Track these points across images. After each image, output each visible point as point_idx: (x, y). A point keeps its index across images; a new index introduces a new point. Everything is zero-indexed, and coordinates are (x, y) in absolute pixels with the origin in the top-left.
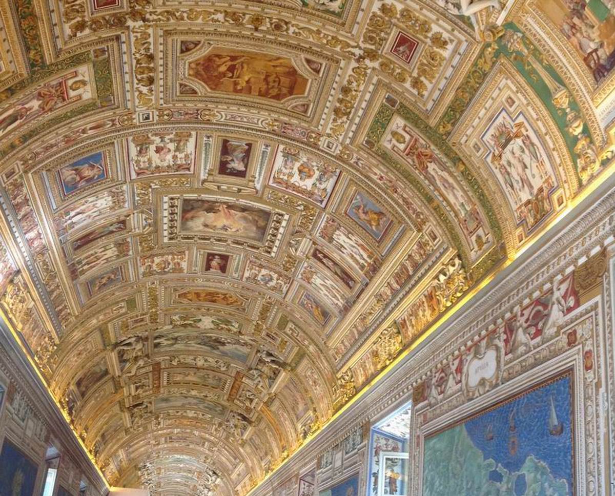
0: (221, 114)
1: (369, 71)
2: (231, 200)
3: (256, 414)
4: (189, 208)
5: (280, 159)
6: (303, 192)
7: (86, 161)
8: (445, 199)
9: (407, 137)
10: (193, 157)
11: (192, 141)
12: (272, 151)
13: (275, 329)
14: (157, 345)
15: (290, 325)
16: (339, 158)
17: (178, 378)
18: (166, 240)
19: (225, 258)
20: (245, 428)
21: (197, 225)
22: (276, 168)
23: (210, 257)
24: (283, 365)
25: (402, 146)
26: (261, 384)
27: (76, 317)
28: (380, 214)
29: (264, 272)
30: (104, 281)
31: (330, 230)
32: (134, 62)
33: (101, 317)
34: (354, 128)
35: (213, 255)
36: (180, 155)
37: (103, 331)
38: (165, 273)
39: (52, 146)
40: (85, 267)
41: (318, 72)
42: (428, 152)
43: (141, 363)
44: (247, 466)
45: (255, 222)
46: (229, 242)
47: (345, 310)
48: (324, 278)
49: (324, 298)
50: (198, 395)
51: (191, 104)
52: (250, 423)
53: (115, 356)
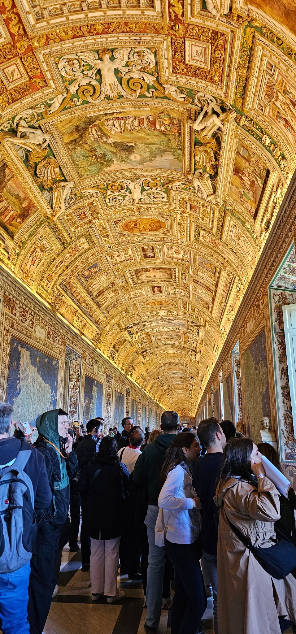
0: (137, 239)
1: (186, 217)
2: (153, 267)
3: (198, 349)
4: (137, 272)
5: (166, 250)
6: (180, 259)
7: (92, 267)
8: (229, 259)
9: (208, 237)
10: (132, 255)
11: (130, 251)
12: (162, 248)
13: (191, 312)
14: (144, 325)
15: (196, 309)
16: (187, 246)
17: (159, 337)
18: (132, 285)
19: (159, 287)
20: (196, 355)
21: (143, 277)
22: (166, 253)
23: (153, 288)
25: (208, 240)
26: (194, 335)
27: (105, 321)
28: (211, 264)
29: (177, 290)
30: (112, 305)
31: (196, 271)
32: (99, 232)
33: (116, 319)
34: (188, 235)
35: (154, 287)
36: (127, 256)
37: (118, 325)
38: (137, 297)
39: (78, 266)
40: (103, 302)
41: (168, 220)
42: (217, 242)
43: (139, 334)
45: (166, 272)
46: (158, 281)
47: (213, 302)
48: (201, 290)
49: (204, 298)
50: (171, 343)
51: (125, 239)
52: (197, 353)
53: (126, 333)
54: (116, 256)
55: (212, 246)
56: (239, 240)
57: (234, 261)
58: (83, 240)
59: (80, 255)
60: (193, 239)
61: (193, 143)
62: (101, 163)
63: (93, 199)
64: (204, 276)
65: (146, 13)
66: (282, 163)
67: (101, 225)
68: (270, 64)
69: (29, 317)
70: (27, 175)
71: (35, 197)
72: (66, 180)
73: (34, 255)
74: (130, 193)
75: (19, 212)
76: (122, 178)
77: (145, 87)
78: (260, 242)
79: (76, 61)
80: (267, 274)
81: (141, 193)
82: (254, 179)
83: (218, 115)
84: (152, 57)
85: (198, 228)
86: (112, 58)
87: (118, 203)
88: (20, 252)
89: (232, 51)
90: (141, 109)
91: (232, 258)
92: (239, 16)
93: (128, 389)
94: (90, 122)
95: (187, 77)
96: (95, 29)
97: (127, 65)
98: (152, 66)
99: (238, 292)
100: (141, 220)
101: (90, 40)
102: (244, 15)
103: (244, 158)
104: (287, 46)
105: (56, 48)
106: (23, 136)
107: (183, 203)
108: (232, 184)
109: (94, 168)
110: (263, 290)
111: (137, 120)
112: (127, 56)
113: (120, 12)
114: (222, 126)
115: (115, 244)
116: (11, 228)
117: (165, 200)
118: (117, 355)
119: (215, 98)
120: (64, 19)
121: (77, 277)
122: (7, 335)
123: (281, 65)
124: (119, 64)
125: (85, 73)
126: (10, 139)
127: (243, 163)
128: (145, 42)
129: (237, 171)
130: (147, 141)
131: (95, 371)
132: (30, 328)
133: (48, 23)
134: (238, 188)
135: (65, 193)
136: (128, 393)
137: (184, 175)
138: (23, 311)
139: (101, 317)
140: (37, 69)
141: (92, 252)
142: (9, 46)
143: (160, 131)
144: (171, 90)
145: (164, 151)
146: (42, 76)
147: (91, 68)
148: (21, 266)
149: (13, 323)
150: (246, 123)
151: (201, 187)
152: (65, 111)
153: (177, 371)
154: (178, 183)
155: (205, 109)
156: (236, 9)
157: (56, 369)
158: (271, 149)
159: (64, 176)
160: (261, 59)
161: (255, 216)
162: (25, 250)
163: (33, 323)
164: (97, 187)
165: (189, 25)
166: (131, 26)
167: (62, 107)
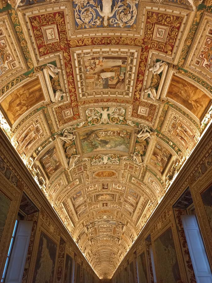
0: (101, 180)
1: (126, 171)
2: (106, 193)
4: (98, 196)
5: (114, 185)
6: (119, 190)
7: (78, 193)
8: (146, 191)
9: (136, 181)
10: (97, 187)
11: (97, 185)
12: (112, 184)
13: (121, 217)
14: (95, 224)
15: (123, 216)
16: (125, 184)
17: (101, 230)
18: (94, 202)
19: (106, 203)
20: (119, 241)
21: (100, 198)
22: (113, 187)
23: (104, 204)
24: (124, 225)
26: (120, 230)
27: (78, 222)
28: (135, 193)
29: (115, 205)
30: (83, 213)
31: (127, 196)
32: (85, 177)
33: (82, 220)
34: (126, 179)
36: (95, 188)
37: (83, 223)
38: (95, 208)
39: (72, 193)
41: (117, 172)
42: (140, 183)
43: (92, 229)
44: (121, 251)
45: (112, 196)
46: (107, 200)
47: (134, 212)
48: (128, 205)
49: (129, 210)
50: (106, 234)
51: (96, 180)
52: (120, 239)
53: (86, 228)
54: (90, 188)
55: (137, 184)
56: (152, 183)
57: (148, 192)
58: (77, 180)
59: (74, 187)
60: (128, 181)
61: (135, 142)
62: (93, 147)
63: (87, 162)
64: (131, 198)
65: (125, 96)
66: (179, 153)
67: (87, 173)
68: (175, 117)
69: (48, 220)
70: (62, 151)
71: (63, 161)
72: (77, 154)
73: (55, 187)
74: (103, 160)
75: (54, 167)
76: (101, 154)
77: (119, 120)
78: (165, 185)
79: (93, 110)
80: (171, 200)
81: (108, 160)
82: (163, 158)
83: (149, 133)
84: (124, 111)
85: (131, 176)
86: (108, 110)
87: (97, 164)
88: (50, 186)
89: (158, 111)
90: (115, 128)
91: (148, 191)
92: (163, 100)
93: (82, 262)
94: (93, 132)
95: (137, 118)
96: (104, 100)
97: (113, 113)
98: (123, 113)
99: (150, 207)
100: (106, 171)
101: (101, 104)
102: (165, 101)
103: (159, 149)
104: (183, 111)
105: (87, 105)
106: (66, 136)
107: (126, 165)
108: (151, 159)
109: (90, 149)
110: (168, 208)
111: (113, 132)
112: (114, 110)
113: (115, 96)
114: (150, 136)
115: (91, 182)
116: (49, 175)
117: (118, 163)
118: (79, 241)
119: (148, 126)
120: (93, 96)
121: (70, 199)
122: (39, 231)
123: (180, 117)
124: (110, 112)
125: (96, 114)
126: (60, 138)
127: (158, 151)
128: (122, 106)
129: (155, 154)
130: (115, 140)
131: (70, 251)
132: (49, 227)
133: (87, 97)
134: (154, 161)
135: (76, 159)
136: (82, 264)
137: (129, 154)
138: (47, 217)
139: (77, 220)
140: (77, 112)
141: (80, 186)
142: (70, 104)
143: (122, 137)
144: (129, 122)
145: (121, 144)
146: (79, 115)
147: (98, 113)
148: (49, 193)
149: (42, 224)
150: (161, 136)
151: (136, 159)
152: (84, 128)
153: (106, 250)
154: (125, 157)
155: (143, 130)
156: (162, 98)
157: (55, 250)
158: (173, 147)
159: (76, 152)
160: (171, 115)
161: (162, 173)
162: (53, 185)
163: (50, 224)
164: (89, 157)
165: (141, 101)
166: (118, 100)
167: (83, 126)
